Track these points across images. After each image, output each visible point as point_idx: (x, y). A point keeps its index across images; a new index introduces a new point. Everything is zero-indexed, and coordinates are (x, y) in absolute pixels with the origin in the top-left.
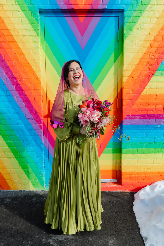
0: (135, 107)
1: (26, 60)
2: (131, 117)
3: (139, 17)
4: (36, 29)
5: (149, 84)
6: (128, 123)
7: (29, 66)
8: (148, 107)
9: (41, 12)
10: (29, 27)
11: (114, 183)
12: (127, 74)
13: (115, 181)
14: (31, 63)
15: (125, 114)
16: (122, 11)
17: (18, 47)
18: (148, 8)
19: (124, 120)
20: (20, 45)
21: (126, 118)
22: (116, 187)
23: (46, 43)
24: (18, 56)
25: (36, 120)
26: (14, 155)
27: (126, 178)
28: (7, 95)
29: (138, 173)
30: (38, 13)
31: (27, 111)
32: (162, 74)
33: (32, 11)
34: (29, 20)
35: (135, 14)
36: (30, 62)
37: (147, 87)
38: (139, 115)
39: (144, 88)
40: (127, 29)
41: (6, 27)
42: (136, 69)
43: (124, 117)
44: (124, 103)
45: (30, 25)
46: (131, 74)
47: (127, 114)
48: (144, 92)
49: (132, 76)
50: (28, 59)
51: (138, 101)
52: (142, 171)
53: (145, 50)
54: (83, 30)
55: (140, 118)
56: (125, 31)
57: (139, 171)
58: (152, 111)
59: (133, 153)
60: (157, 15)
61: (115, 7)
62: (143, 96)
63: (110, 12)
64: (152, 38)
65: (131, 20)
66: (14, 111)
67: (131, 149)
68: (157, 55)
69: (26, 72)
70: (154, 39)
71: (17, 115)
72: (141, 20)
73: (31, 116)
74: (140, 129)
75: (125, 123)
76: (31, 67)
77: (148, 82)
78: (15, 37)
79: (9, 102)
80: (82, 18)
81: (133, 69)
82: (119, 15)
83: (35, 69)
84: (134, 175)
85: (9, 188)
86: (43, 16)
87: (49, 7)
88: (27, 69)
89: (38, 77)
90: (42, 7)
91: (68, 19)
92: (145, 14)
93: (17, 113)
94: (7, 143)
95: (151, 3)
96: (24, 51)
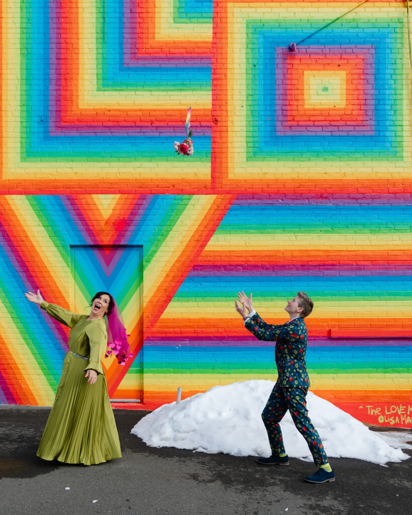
0: (154, 329)
1: (58, 287)
2: (151, 338)
3: (156, 252)
4: (66, 262)
5: (166, 309)
6: (148, 344)
7: (60, 292)
8: (166, 330)
9: (72, 247)
10: (61, 259)
11: (138, 402)
12: (146, 300)
13: (139, 401)
14: (61, 290)
15: (145, 336)
16: (142, 246)
17: (50, 276)
18: (164, 244)
19: (145, 342)
20: (53, 274)
21: (146, 340)
22: (138, 406)
23: (76, 273)
24: (50, 283)
25: (64, 340)
26: (43, 372)
27: (148, 397)
28: (39, 318)
29: (159, 393)
30: (69, 248)
31: (56, 331)
32: (178, 300)
33: (63, 247)
34: (61, 254)
35: (153, 249)
36: (60, 289)
37: (165, 311)
38: (158, 337)
39: (162, 312)
40: (146, 262)
41: (41, 260)
42: (154, 296)
43: (145, 339)
44: (144, 326)
45: (62, 258)
46: (150, 300)
47: (147, 336)
48: (163, 316)
49: (151, 301)
50: (59, 286)
51: (157, 324)
52: (163, 390)
53: (162, 279)
54: (108, 263)
55: (159, 340)
56: (144, 263)
57: (160, 390)
58: (171, 333)
59: (154, 372)
60: (172, 250)
61: (135, 243)
62: (162, 319)
63: (132, 246)
64: (168, 269)
65: (149, 254)
66: (45, 332)
67: (152, 369)
68: (173, 284)
69: (57, 298)
70: (170, 270)
71: (47, 336)
72: (157, 254)
73: (60, 337)
74: (159, 351)
75: (146, 344)
76: (61, 293)
77: (166, 307)
78: (48, 268)
79: (41, 323)
80: (107, 252)
81: (152, 295)
82: (140, 249)
83: (64, 294)
84: (155, 395)
85: (37, 404)
86: (73, 250)
87: (79, 243)
88: (57, 295)
89: (68, 301)
90: (73, 244)
91: (96, 253)
92: (161, 248)
93: (48, 334)
94: (37, 361)
95: (166, 240)
96: (55, 280)
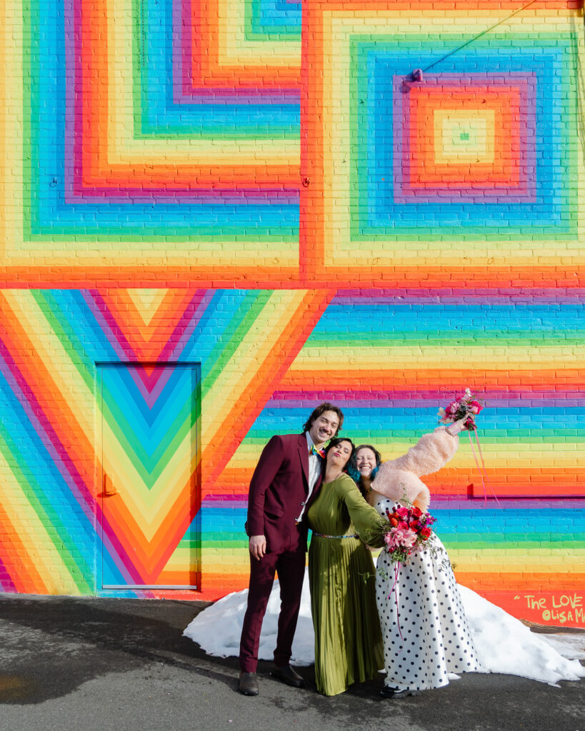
0: (217, 484)
1: (76, 422)
2: (213, 497)
3: (220, 372)
4: (90, 385)
5: (235, 454)
6: (209, 506)
7: (80, 430)
8: (234, 485)
9: (98, 364)
10: (82, 382)
11: (194, 590)
12: (205, 442)
13: (195, 587)
14: (83, 427)
15: (204, 494)
16: (199, 364)
17: (66, 407)
18: (231, 360)
19: (202, 501)
20: (70, 404)
21: (204, 499)
22: (190, 595)
23: (104, 402)
24: (66, 417)
25: (86, 499)
26: (56, 546)
27: (208, 583)
28: (50, 467)
29: (224, 576)
30: (94, 366)
31: (75, 487)
32: (252, 442)
33: (86, 364)
34: (82, 374)
35: (215, 367)
36: (81, 425)
37: (233, 458)
38: (223, 495)
39: (229, 459)
40: (206, 386)
41: (53, 382)
42: (217, 436)
43: (203, 497)
44: (202, 479)
45: (83, 381)
46: (212, 441)
47: (207, 494)
48: (230, 465)
49: (212, 444)
50: (78, 421)
51: (222, 476)
52: (230, 572)
53: (228, 411)
54: (150, 386)
55: (225, 500)
56: (203, 388)
57: (225, 573)
58: (241, 490)
59: (216, 546)
60: (243, 369)
61: (188, 360)
62: (228, 469)
63: (185, 364)
64: (237, 397)
65: (210, 374)
66: (59, 488)
67: (213, 542)
68: (244, 418)
69: (76, 438)
70: (240, 398)
71: (61, 492)
72: (222, 375)
73: (80, 494)
74: (224, 515)
75: (205, 505)
76: (82, 431)
77: (234, 451)
78: (64, 395)
79: (53, 474)
80: (149, 372)
81: (214, 435)
82: (196, 367)
83: (87, 433)
84: (217, 579)
85: (46, 591)
86: (100, 369)
87: (108, 359)
88: (77, 434)
89: (91, 442)
90: (99, 359)
91: (133, 372)
92: (227, 367)
93: (62, 490)
94: (47, 530)
95: (234, 355)
96: (74, 412)
